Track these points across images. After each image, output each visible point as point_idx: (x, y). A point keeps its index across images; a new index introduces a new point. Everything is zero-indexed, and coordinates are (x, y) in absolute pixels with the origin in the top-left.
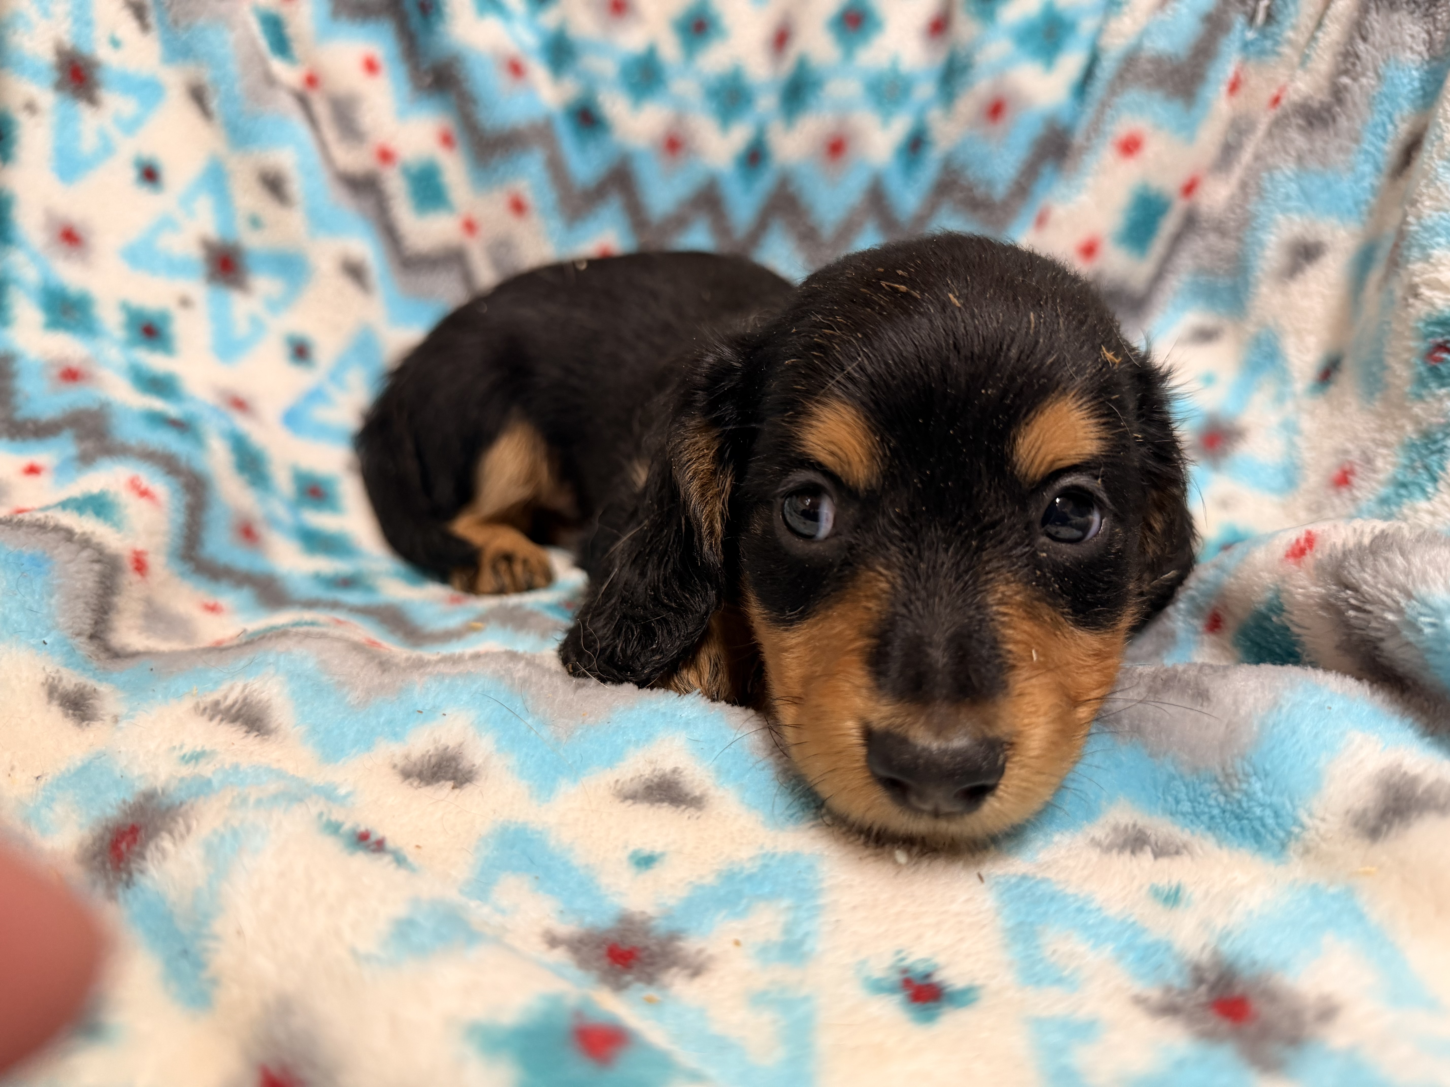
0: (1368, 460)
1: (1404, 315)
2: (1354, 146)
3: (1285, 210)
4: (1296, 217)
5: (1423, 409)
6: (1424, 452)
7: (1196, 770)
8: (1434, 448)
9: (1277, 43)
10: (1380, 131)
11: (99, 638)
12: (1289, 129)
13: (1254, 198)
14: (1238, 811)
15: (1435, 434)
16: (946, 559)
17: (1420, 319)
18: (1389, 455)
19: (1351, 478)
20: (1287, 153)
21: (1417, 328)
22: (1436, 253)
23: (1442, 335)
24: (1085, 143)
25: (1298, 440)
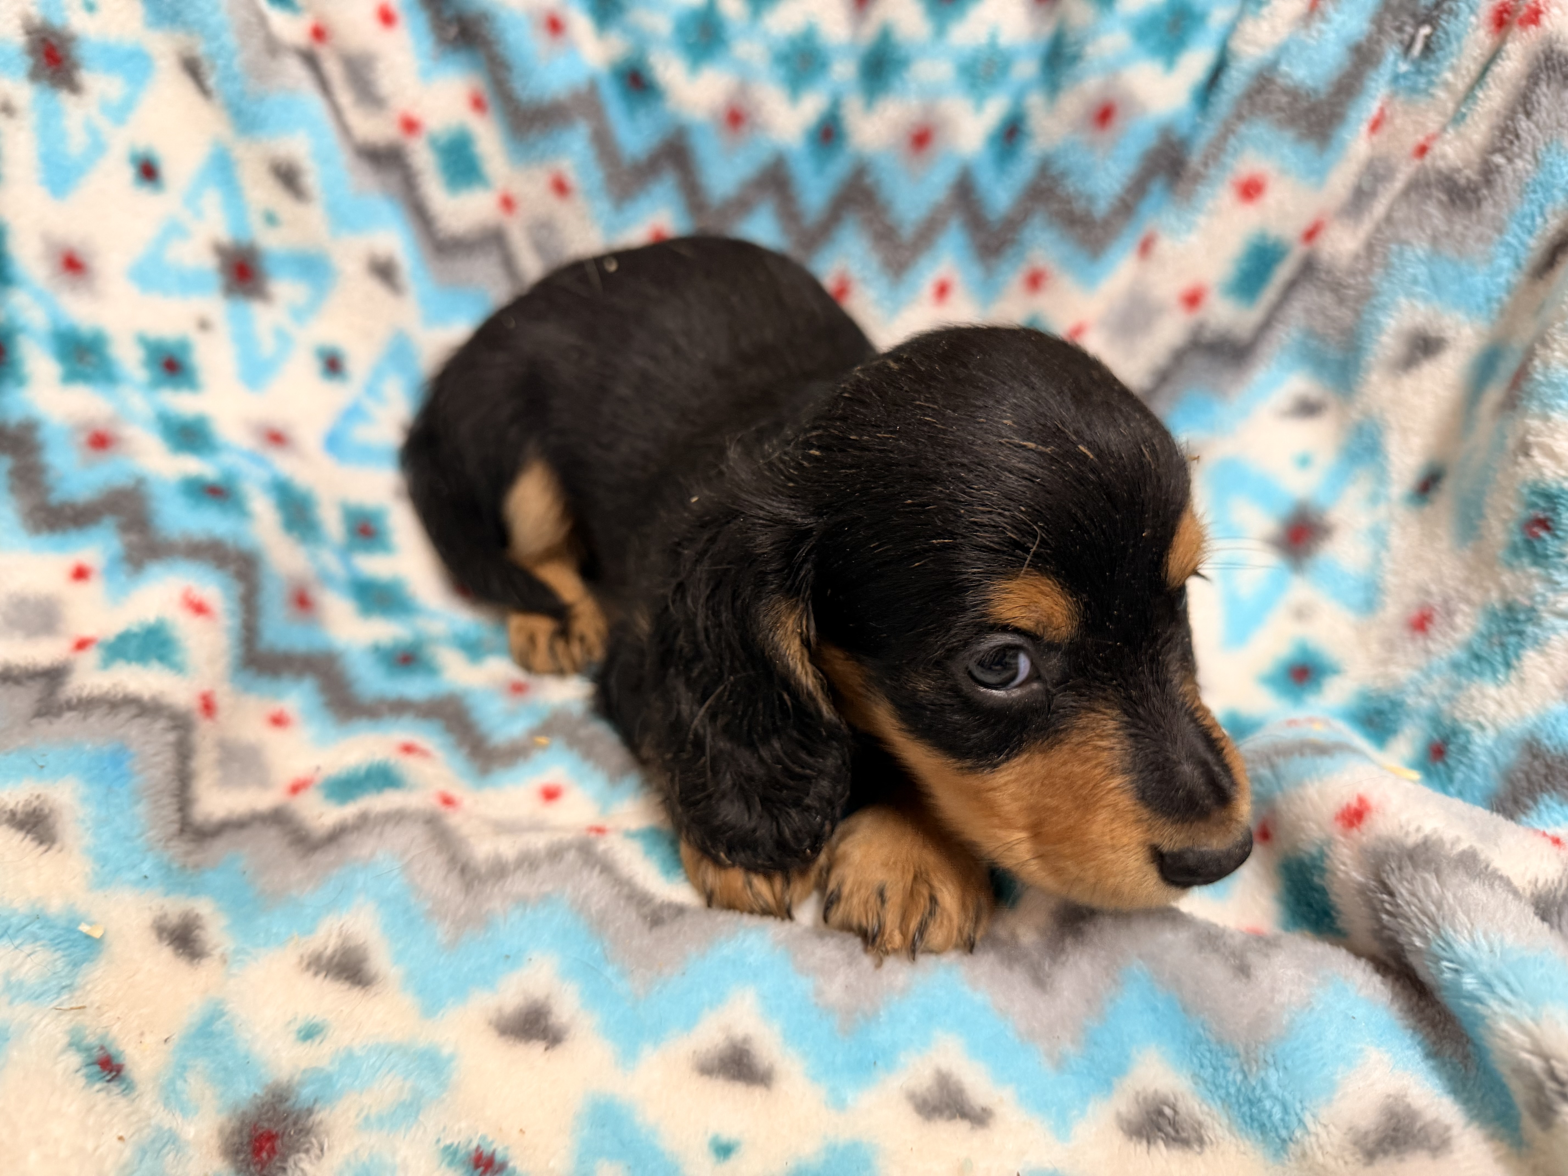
0: (1450, 613)
1: (1511, 472)
2: (1496, 236)
3: (1409, 295)
4: (1421, 306)
5: (1511, 580)
6: (1505, 628)
7: (1221, 1042)
8: (1514, 627)
9: (1431, 83)
10: (1528, 222)
12: (1429, 202)
13: (1379, 271)
14: (1251, 1097)
15: (1518, 613)
17: (1525, 483)
18: (1470, 615)
19: (1428, 625)
21: (1521, 492)
22: (1556, 415)
23: (1544, 510)
24: (1202, 169)
25: (1383, 554)
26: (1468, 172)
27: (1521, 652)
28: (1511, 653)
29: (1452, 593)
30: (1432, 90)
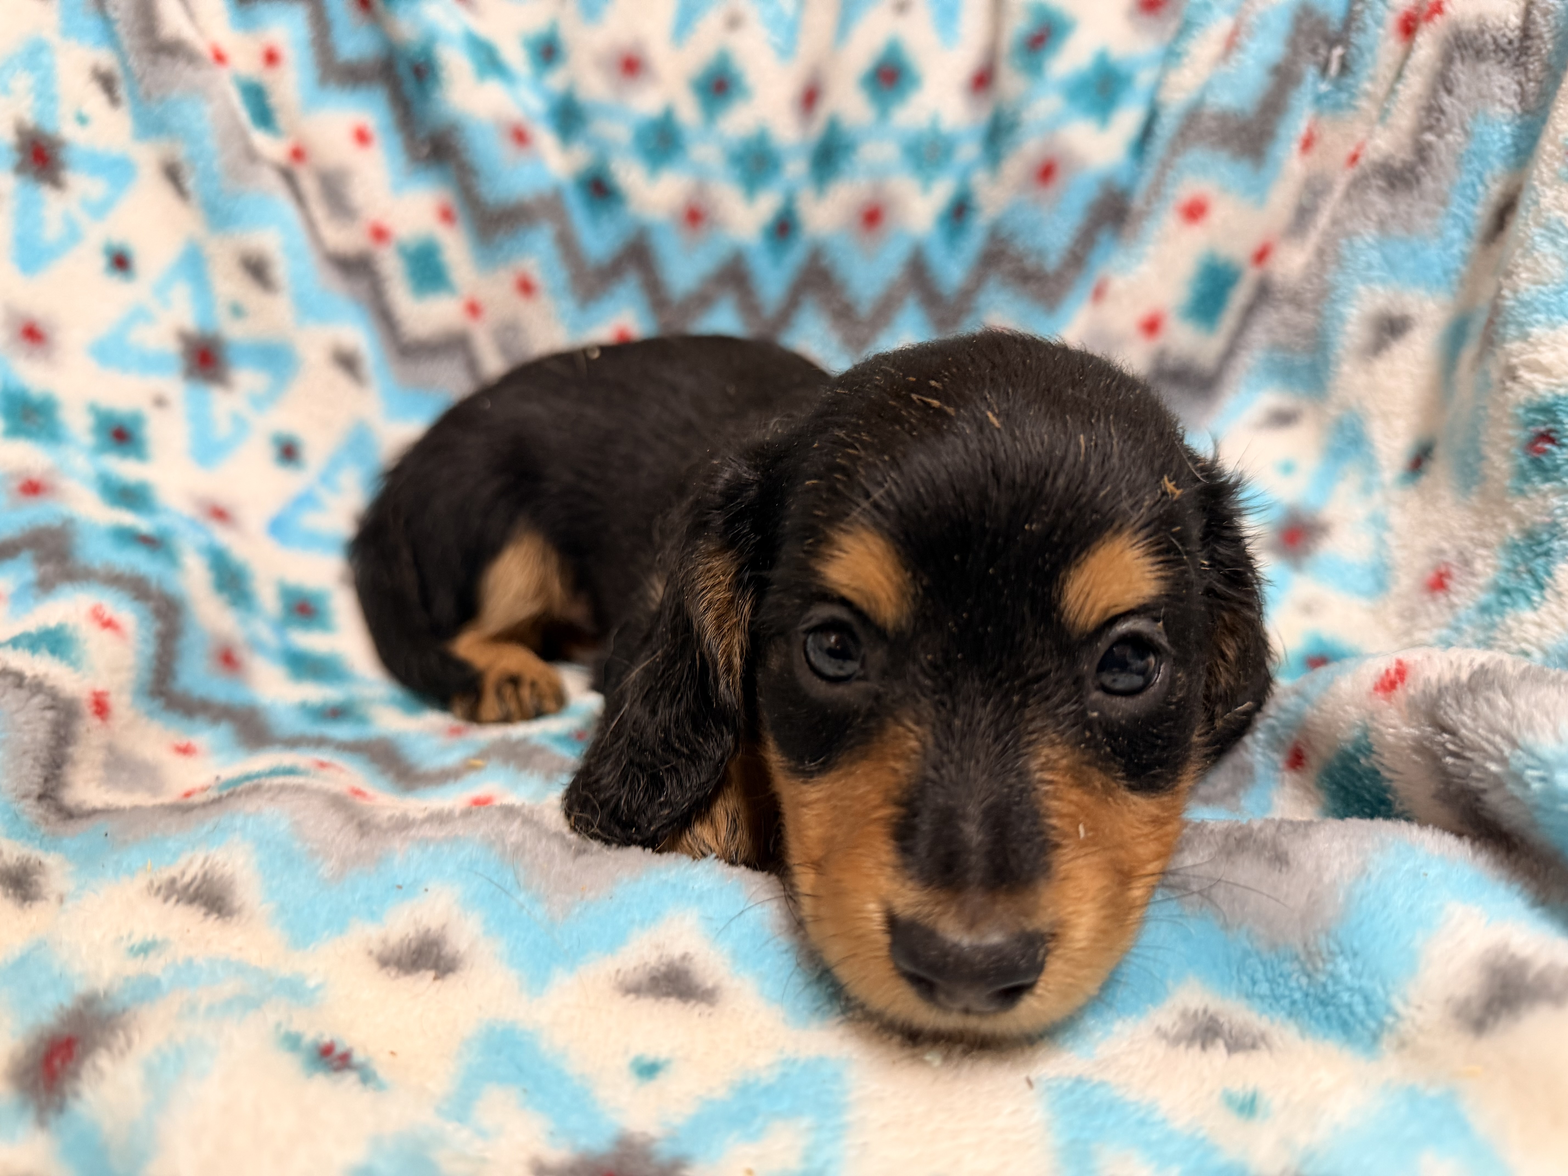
0: (1466, 563)
1: (1501, 399)
2: (1441, 209)
3: (1367, 280)
4: (1379, 289)
5: (1525, 506)
6: (1529, 555)
7: (1274, 946)
8: (1539, 550)
9: (1353, 96)
10: (1469, 192)
11: (50, 797)
12: (1369, 191)
13: (1333, 267)
14: (1323, 996)
15: (1540, 534)
16: (984, 714)
17: (1519, 405)
18: (1490, 557)
19: (1447, 581)
20: (1368, 218)
21: (1517, 416)
22: (1536, 331)
23: (1544, 423)
24: (1145, 208)
25: (1387, 536)
29: (1466, 543)
30: (1355, 103)
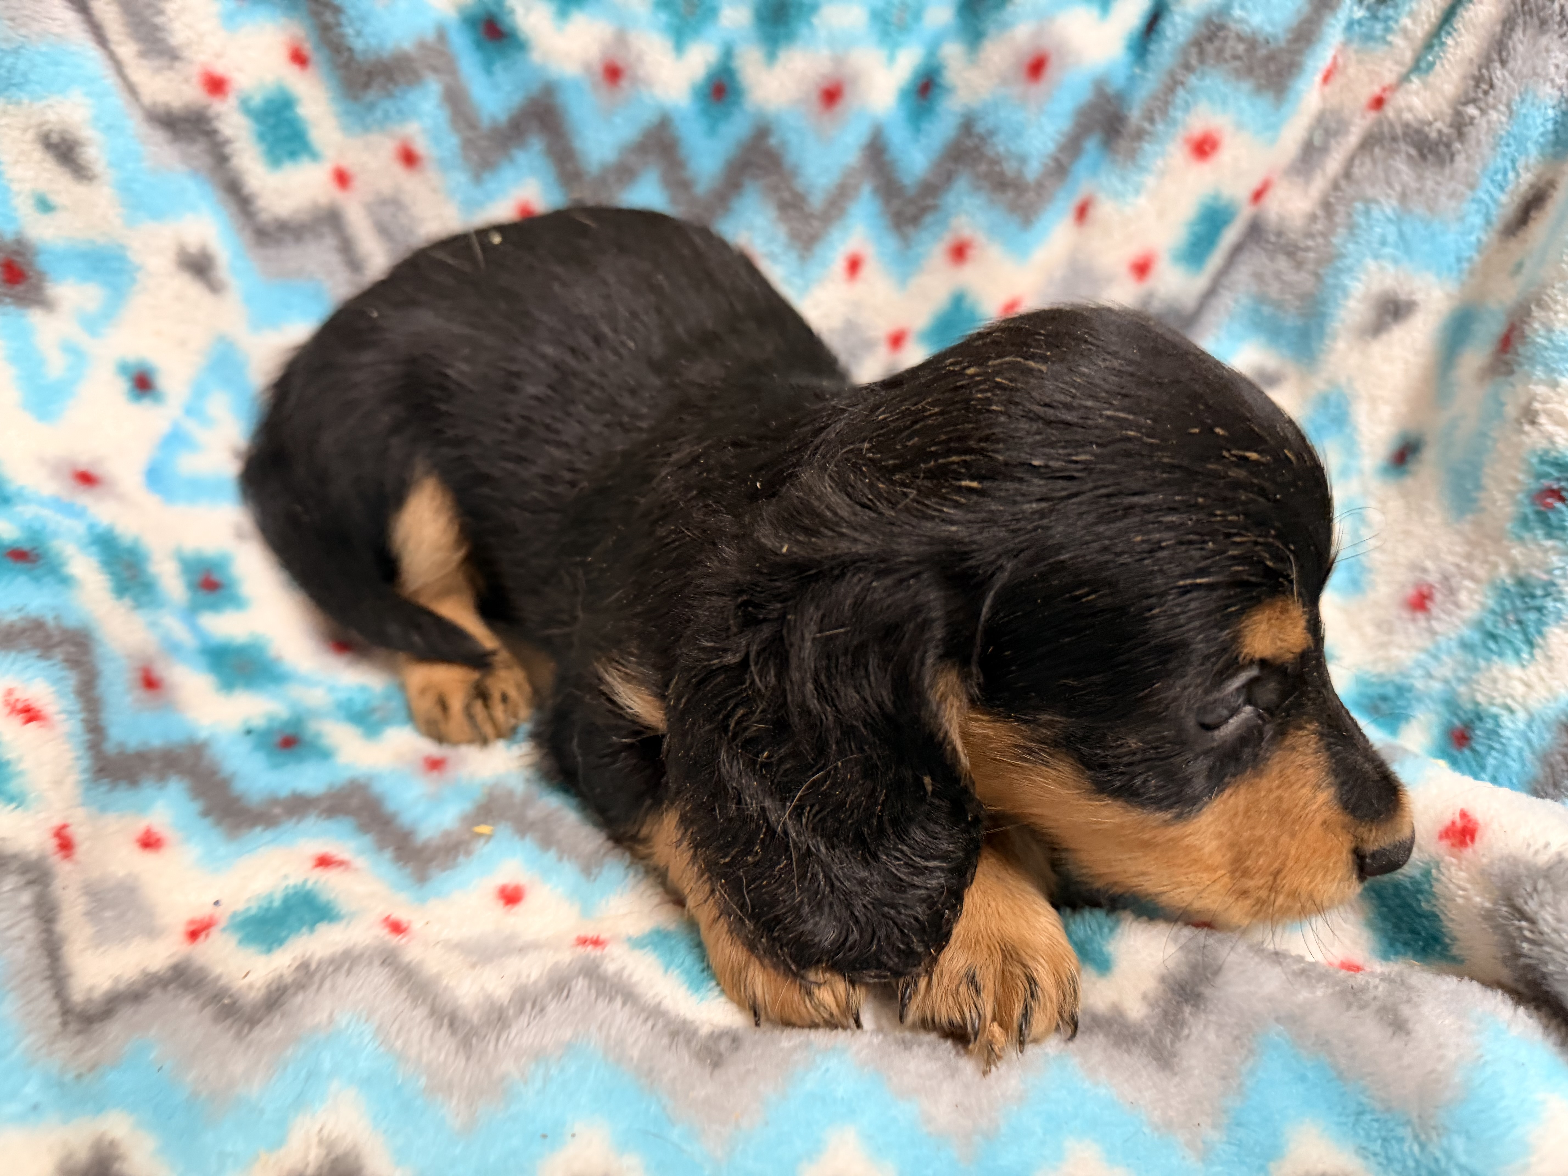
1: (1515, 440)
2: (1468, 193)
3: (1378, 256)
5: (1522, 554)
6: (1520, 604)
8: (1532, 603)
9: (1388, 30)
10: (1499, 177)
12: (1398, 158)
13: (1341, 231)
14: (1435, 1169)
15: (1534, 587)
17: (1534, 452)
18: (1476, 592)
19: (1429, 604)
20: (1390, 185)
21: (1530, 464)
23: (1558, 480)
24: (1146, 125)
26: (1439, 125)
27: (1545, 629)
28: (1532, 630)
29: (1453, 569)
30: (1390, 38)
